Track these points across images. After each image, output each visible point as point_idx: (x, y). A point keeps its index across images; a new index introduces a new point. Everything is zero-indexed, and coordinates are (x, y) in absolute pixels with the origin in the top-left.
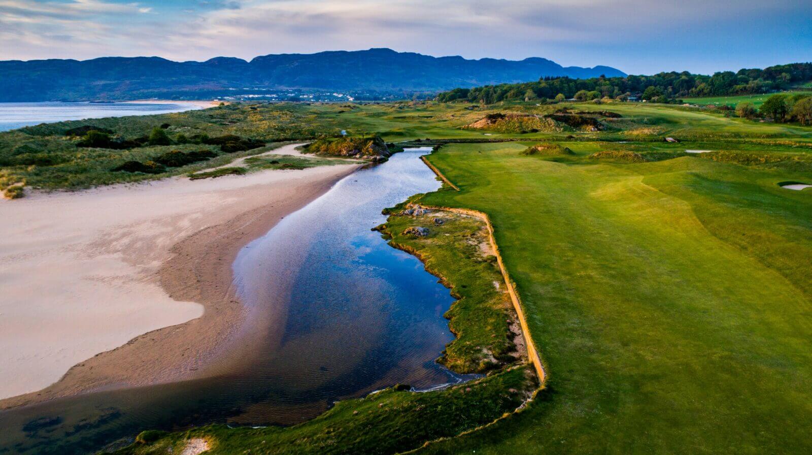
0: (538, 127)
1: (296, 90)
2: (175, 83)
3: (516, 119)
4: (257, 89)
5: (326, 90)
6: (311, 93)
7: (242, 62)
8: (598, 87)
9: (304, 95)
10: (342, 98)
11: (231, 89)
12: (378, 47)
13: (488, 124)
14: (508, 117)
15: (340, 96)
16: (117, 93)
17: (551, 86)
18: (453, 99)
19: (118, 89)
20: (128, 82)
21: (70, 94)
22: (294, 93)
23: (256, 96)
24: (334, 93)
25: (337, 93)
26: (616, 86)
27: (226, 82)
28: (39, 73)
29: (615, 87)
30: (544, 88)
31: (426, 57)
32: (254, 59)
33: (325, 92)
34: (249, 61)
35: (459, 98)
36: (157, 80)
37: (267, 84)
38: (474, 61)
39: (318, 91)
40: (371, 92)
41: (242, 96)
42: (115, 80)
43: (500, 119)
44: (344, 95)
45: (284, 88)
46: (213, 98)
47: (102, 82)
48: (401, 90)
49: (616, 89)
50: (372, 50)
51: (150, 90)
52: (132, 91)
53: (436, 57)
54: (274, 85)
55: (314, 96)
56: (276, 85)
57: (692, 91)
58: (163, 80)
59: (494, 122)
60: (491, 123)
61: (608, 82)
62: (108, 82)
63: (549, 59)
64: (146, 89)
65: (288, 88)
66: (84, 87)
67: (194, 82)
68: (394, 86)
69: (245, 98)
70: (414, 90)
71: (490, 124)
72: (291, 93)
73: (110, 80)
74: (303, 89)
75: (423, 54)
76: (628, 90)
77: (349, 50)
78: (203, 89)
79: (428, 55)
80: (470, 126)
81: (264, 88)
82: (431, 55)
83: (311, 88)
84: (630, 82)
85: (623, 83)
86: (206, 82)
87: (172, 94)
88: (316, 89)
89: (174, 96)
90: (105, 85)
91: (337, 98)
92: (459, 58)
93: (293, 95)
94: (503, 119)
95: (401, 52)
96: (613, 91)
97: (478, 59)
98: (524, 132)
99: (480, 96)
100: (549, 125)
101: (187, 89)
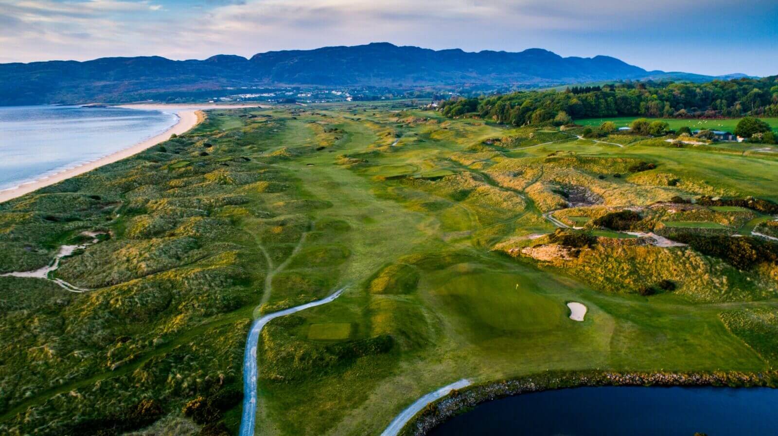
0: (672, 275)
1: (294, 89)
2: (173, 83)
3: (620, 250)
4: (255, 88)
5: (325, 87)
6: (309, 91)
7: (243, 59)
8: (644, 103)
9: (302, 93)
10: (341, 96)
11: (229, 88)
12: (378, 42)
13: (562, 256)
14: (603, 245)
15: (339, 93)
16: (115, 95)
17: (585, 103)
18: (461, 114)
19: (116, 90)
20: (126, 83)
21: (68, 96)
22: (292, 91)
23: (253, 96)
24: (333, 90)
25: (336, 90)
26: (667, 100)
27: (224, 80)
28: (39, 75)
29: (665, 102)
30: (576, 105)
31: (425, 50)
32: (254, 57)
33: (324, 89)
34: (249, 58)
35: (468, 111)
36: (156, 80)
37: (266, 82)
38: (474, 53)
39: (317, 88)
40: (370, 88)
41: (240, 95)
42: (114, 80)
43: (586, 249)
44: (343, 92)
45: (283, 85)
46: (209, 98)
47: (102, 83)
48: (400, 85)
49: (667, 104)
50: (372, 44)
51: (148, 91)
52: (130, 92)
53: (436, 50)
54: (273, 82)
55: (312, 95)
56: (276, 82)
57: (770, 109)
58: (162, 79)
59: (576, 254)
60: (570, 255)
61: (655, 96)
62: (108, 83)
63: (548, 50)
64: (144, 89)
65: (287, 86)
66: (83, 89)
67: (194, 81)
68: (394, 81)
69: (242, 99)
70: (414, 85)
71: (567, 258)
72: (290, 91)
73: (109, 81)
74: (302, 86)
75: (423, 47)
76: (681, 105)
77: (348, 45)
78: (201, 89)
79: (428, 48)
80: (524, 251)
81: (262, 86)
82: (431, 49)
83: (310, 85)
84: (683, 96)
85: (674, 96)
86: (206, 81)
87: (169, 95)
88: (315, 86)
89: (170, 97)
90: (105, 86)
91: (336, 96)
92: (459, 51)
93: (291, 93)
94: (593, 249)
95: (401, 46)
96: (663, 107)
97: (477, 51)
98: (650, 292)
99: (493, 111)
100: (695, 269)
101: (183, 89)
